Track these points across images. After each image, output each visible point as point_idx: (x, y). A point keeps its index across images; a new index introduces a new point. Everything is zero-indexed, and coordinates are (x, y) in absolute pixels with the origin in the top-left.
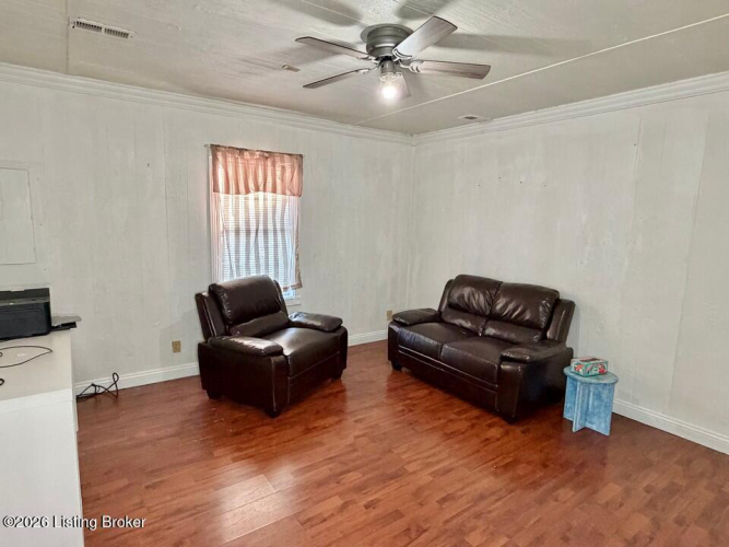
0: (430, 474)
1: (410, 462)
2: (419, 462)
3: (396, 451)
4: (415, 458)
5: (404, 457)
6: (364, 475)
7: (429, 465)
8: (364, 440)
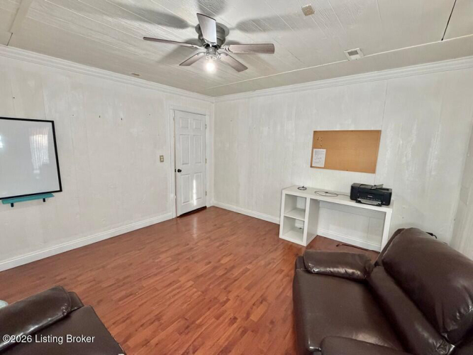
0: (180, 281)
1: (191, 286)
2: (184, 289)
3: (200, 293)
4: (187, 291)
5: (195, 290)
6: (215, 275)
7: (180, 287)
8: (223, 298)
